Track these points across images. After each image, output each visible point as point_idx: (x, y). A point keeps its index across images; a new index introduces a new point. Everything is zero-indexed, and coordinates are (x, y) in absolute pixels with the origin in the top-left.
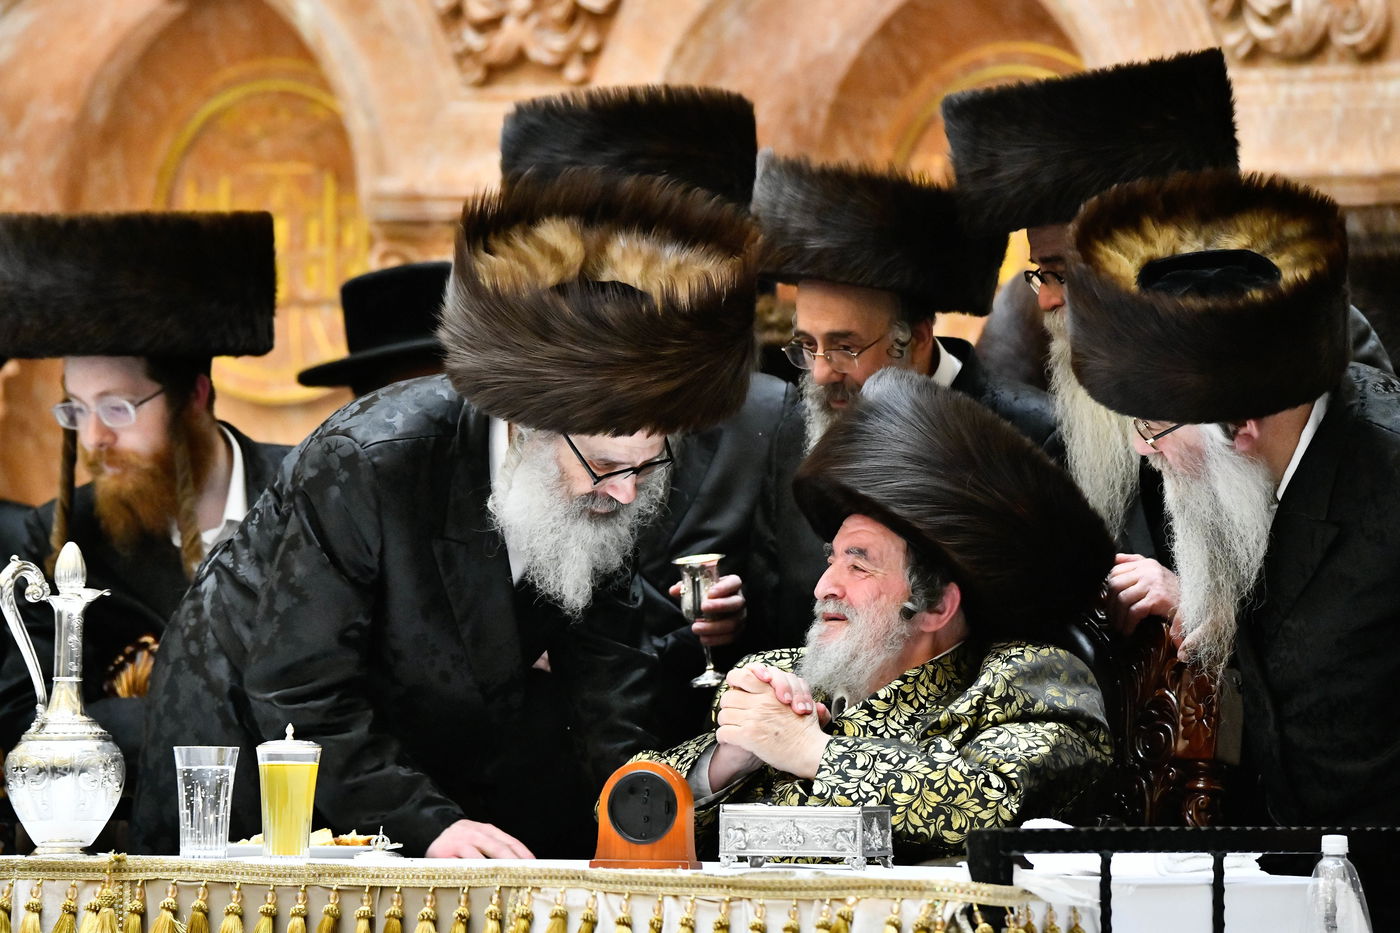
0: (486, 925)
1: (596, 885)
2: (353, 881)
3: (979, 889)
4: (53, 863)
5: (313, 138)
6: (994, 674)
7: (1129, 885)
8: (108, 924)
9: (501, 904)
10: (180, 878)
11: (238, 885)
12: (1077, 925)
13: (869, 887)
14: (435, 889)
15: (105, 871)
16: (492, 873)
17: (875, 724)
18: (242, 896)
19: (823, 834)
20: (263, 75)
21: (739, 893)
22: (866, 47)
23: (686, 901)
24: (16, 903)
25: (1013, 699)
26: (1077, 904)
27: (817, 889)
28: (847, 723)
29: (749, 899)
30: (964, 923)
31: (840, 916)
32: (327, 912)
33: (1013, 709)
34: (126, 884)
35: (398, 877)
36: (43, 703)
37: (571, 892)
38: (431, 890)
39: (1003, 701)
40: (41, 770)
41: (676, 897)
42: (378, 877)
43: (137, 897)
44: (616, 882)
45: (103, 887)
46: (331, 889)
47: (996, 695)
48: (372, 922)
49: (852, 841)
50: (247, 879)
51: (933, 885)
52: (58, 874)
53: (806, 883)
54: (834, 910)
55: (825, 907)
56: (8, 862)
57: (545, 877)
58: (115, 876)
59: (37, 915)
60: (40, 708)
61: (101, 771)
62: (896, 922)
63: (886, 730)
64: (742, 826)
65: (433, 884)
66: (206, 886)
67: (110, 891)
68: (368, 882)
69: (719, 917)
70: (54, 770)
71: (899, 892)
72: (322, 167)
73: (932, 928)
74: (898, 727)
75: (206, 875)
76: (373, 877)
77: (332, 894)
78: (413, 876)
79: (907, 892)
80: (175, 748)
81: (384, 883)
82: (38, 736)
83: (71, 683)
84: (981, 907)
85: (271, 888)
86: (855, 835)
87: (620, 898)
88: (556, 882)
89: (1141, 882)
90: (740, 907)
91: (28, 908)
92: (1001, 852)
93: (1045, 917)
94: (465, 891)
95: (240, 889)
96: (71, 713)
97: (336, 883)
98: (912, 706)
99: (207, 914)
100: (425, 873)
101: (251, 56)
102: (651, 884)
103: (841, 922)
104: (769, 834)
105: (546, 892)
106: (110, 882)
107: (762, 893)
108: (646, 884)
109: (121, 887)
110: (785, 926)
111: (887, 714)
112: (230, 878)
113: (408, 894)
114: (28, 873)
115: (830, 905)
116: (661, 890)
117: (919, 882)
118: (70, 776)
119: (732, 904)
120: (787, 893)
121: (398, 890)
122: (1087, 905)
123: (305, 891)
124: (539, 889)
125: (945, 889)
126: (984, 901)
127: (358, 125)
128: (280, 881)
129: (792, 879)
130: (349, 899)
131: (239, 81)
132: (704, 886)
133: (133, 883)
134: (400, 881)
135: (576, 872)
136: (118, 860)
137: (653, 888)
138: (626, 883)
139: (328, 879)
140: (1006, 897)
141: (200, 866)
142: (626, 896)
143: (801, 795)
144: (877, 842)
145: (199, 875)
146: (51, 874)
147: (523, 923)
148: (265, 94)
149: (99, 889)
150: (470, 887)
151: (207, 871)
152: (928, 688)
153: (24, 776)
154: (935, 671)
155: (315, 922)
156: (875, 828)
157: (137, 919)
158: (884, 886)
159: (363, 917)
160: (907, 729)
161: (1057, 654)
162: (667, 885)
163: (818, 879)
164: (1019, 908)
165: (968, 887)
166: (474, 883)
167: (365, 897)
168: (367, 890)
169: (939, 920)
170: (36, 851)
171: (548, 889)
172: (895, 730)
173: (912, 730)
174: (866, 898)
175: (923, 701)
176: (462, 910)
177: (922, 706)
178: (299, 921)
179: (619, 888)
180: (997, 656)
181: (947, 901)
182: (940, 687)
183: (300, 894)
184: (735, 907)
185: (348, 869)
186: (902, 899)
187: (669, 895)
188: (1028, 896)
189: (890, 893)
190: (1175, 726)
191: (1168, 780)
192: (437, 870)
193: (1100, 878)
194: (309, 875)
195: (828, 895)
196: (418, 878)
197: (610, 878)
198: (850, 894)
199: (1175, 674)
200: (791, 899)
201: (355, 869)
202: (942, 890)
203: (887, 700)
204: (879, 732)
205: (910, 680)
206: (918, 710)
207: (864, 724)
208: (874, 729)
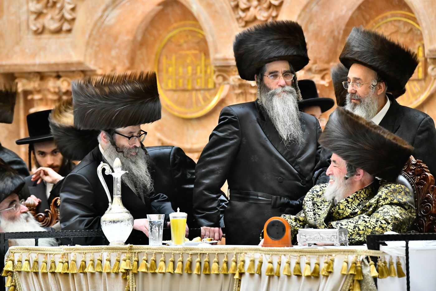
0: (232, 264)
1: (262, 252)
2: (195, 252)
3: (370, 252)
4: (113, 248)
5: (198, 43)
6: (382, 192)
7: (414, 250)
8: (128, 264)
9: (236, 258)
10: (148, 251)
11: (163, 253)
12: (399, 262)
13: (339, 251)
14: (218, 254)
15: (127, 250)
16: (234, 249)
17: (349, 205)
18: (165, 256)
19: (328, 237)
20: (184, 26)
21: (302, 254)
22: (354, 13)
23: (287, 256)
24: (103, 258)
25: (388, 198)
26: (399, 255)
27: (324, 252)
28: (341, 204)
29: (305, 255)
30: (366, 261)
31: (331, 260)
32: (188, 261)
33: (387, 202)
34: (133, 253)
36: (110, 203)
37: (255, 254)
38: (216, 254)
39: (385, 199)
40: (110, 222)
41: (285, 255)
42: (202, 250)
43: (136, 257)
44: (268, 251)
45: (127, 254)
46: (189, 254)
47: (383, 197)
48: (200, 263)
49: (336, 239)
50: (166, 251)
51: (357, 251)
52: (114, 250)
53: (321, 250)
55: (326, 257)
56: (101, 247)
57: (248, 250)
58: (130, 251)
59: (109, 262)
60: (110, 204)
61: (127, 221)
62: (347, 261)
63: (352, 207)
64: (305, 235)
65: (217, 252)
66: (155, 254)
67: (129, 255)
68: (199, 252)
69: (297, 260)
70: (114, 222)
71: (347, 253)
72: (200, 51)
73: (357, 263)
74: (355, 206)
75: (155, 250)
77: (189, 255)
79: (350, 253)
80: (147, 215)
81: (204, 252)
82: (109, 212)
83: (118, 197)
84: (371, 257)
85: (173, 254)
86: (337, 237)
87: (269, 256)
88: (251, 251)
89: (417, 249)
91: (107, 260)
92: (377, 241)
93: (390, 259)
95: (164, 254)
96: (118, 205)
97: (190, 252)
98: (359, 200)
99: (155, 261)
100: (215, 249)
101: (181, 20)
102: (278, 251)
103: (331, 261)
104: (312, 237)
106: (129, 253)
107: (309, 254)
108: (276, 252)
109: (132, 254)
110: (315, 263)
111: (352, 202)
112: (161, 251)
113: (210, 255)
114: (106, 250)
115: (328, 257)
116: (280, 253)
117: (353, 250)
118: (118, 223)
119: (301, 257)
120: (316, 253)
121: (207, 254)
122: (402, 256)
123: (182, 255)
124: (246, 253)
125: (360, 252)
126: (371, 255)
127: (209, 39)
128: (175, 252)
129: (317, 249)
130: (194, 257)
131: (177, 28)
132: (293, 252)
133: (135, 253)
134: (208, 251)
135: (256, 248)
136: (131, 247)
137: (278, 253)
138: (271, 251)
139: (188, 251)
140: (378, 254)
141: (153, 248)
142: (271, 255)
143: (325, 226)
144: (343, 238)
145: (153, 250)
146: (112, 251)
147: (242, 263)
148: (185, 31)
149: (126, 254)
150: (227, 253)
151: (155, 249)
152: (363, 195)
153: (106, 223)
154: (366, 190)
155: (185, 263)
156: (343, 235)
157: (136, 263)
158: (343, 251)
159: (198, 262)
160: (358, 207)
161: (401, 186)
162: (282, 252)
163: (324, 249)
164: (382, 257)
165: (367, 251)
166: (228, 252)
167: (199, 256)
168: (199, 254)
169: (358, 260)
170: (110, 244)
171: (249, 253)
173: (359, 207)
174: (338, 255)
175: (362, 199)
176: (225, 259)
177: (362, 200)
178: (180, 263)
180: (383, 187)
181: (361, 255)
182: (367, 195)
183: (181, 256)
184: (302, 258)
185: (194, 248)
186: (348, 255)
187: (283, 255)
188: (384, 254)
189: (345, 253)
190: (432, 204)
191: (430, 220)
192: (218, 248)
193: (405, 248)
194: (183, 250)
195: (327, 254)
196: (213, 250)
197: (266, 250)
198: (333, 254)
199: (432, 190)
200: (317, 255)
201: (196, 248)
202: (359, 252)
203: (352, 198)
204: (350, 208)
205: (359, 193)
206: (361, 202)
207: (346, 205)
208: (348, 207)
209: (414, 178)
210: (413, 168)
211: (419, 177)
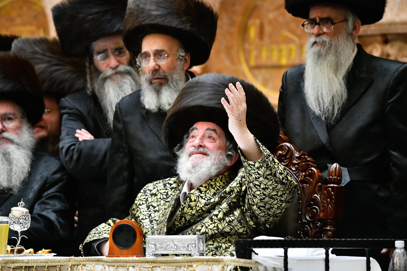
1: (105, 263)
2: (19, 265)
3: (239, 261)
7: (294, 260)
13: (201, 261)
14: (48, 266)
16: (68, 260)
17: (202, 195)
19: (184, 245)
21: (155, 265)
23: (137, 268)
26: (276, 266)
27: (183, 262)
28: (192, 195)
29: (159, 267)
35: (35, 263)
37: (96, 266)
38: (46, 267)
41: (133, 267)
42: (27, 263)
44: (112, 262)
46: (11, 268)
49: (194, 248)
51: (223, 260)
53: (179, 260)
54: (188, 269)
57: (87, 261)
63: (206, 197)
64: (154, 243)
65: (47, 265)
68: (24, 265)
71: (211, 263)
74: (210, 196)
76: (26, 263)
78: (40, 262)
79: (214, 263)
81: (30, 265)
84: (240, 267)
86: (195, 246)
87: (114, 268)
88: (91, 262)
89: (299, 259)
90: (156, 269)
92: (247, 248)
94: (59, 267)
97: (13, 266)
98: (214, 189)
100: (44, 261)
102: (125, 262)
104: (164, 245)
105: (87, 266)
107: (164, 264)
108: (123, 263)
111: (206, 192)
113: (38, 269)
115: (187, 268)
116: (128, 264)
117: (218, 259)
119: (153, 269)
120: (172, 264)
121: (35, 267)
122: (279, 267)
124: (85, 265)
125: (228, 261)
126: (241, 265)
129: (174, 259)
132: (143, 262)
134: (35, 264)
135: (98, 259)
137: (125, 264)
138: (116, 262)
139: (10, 264)
140: (249, 263)
142: (116, 267)
144: (202, 248)
150: (60, 265)
152: (219, 183)
154: (222, 177)
160: (213, 197)
162: (130, 262)
164: (254, 268)
165: (236, 260)
166: (62, 264)
167: (23, 270)
168: (24, 268)
171: (88, 265)
172: (209, 197)
174: (200, 265)
175: (218, 188)
177: (218, 189)
179: (113, 264)
181: (228, 265)
185: (17, 260)
186: (213, 265)
187: (131, 266)
188: (257, 264)
189: (208, 263)
190: (319, 207)
191: (317, 227)
192: (48, 260)
193: (283, 258)
194: (3, 263)
195: (187, 264)
196: (42, 263)
197: (110, 260)
198: (194, 264)
199: (319, 189)
200: (174, 266)
201: (20, 260)
202: (226, 261)
203: (206, 187)
204: (203, 198)
205: (213, 180)
206: (216, 191)
207: (198, 195)
208: (202, 197)
209: (297, 175)
210: (297, 162)
211: (304, 173)
